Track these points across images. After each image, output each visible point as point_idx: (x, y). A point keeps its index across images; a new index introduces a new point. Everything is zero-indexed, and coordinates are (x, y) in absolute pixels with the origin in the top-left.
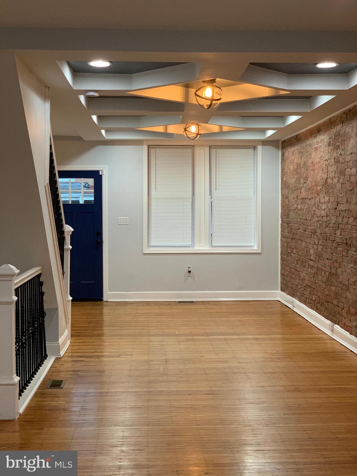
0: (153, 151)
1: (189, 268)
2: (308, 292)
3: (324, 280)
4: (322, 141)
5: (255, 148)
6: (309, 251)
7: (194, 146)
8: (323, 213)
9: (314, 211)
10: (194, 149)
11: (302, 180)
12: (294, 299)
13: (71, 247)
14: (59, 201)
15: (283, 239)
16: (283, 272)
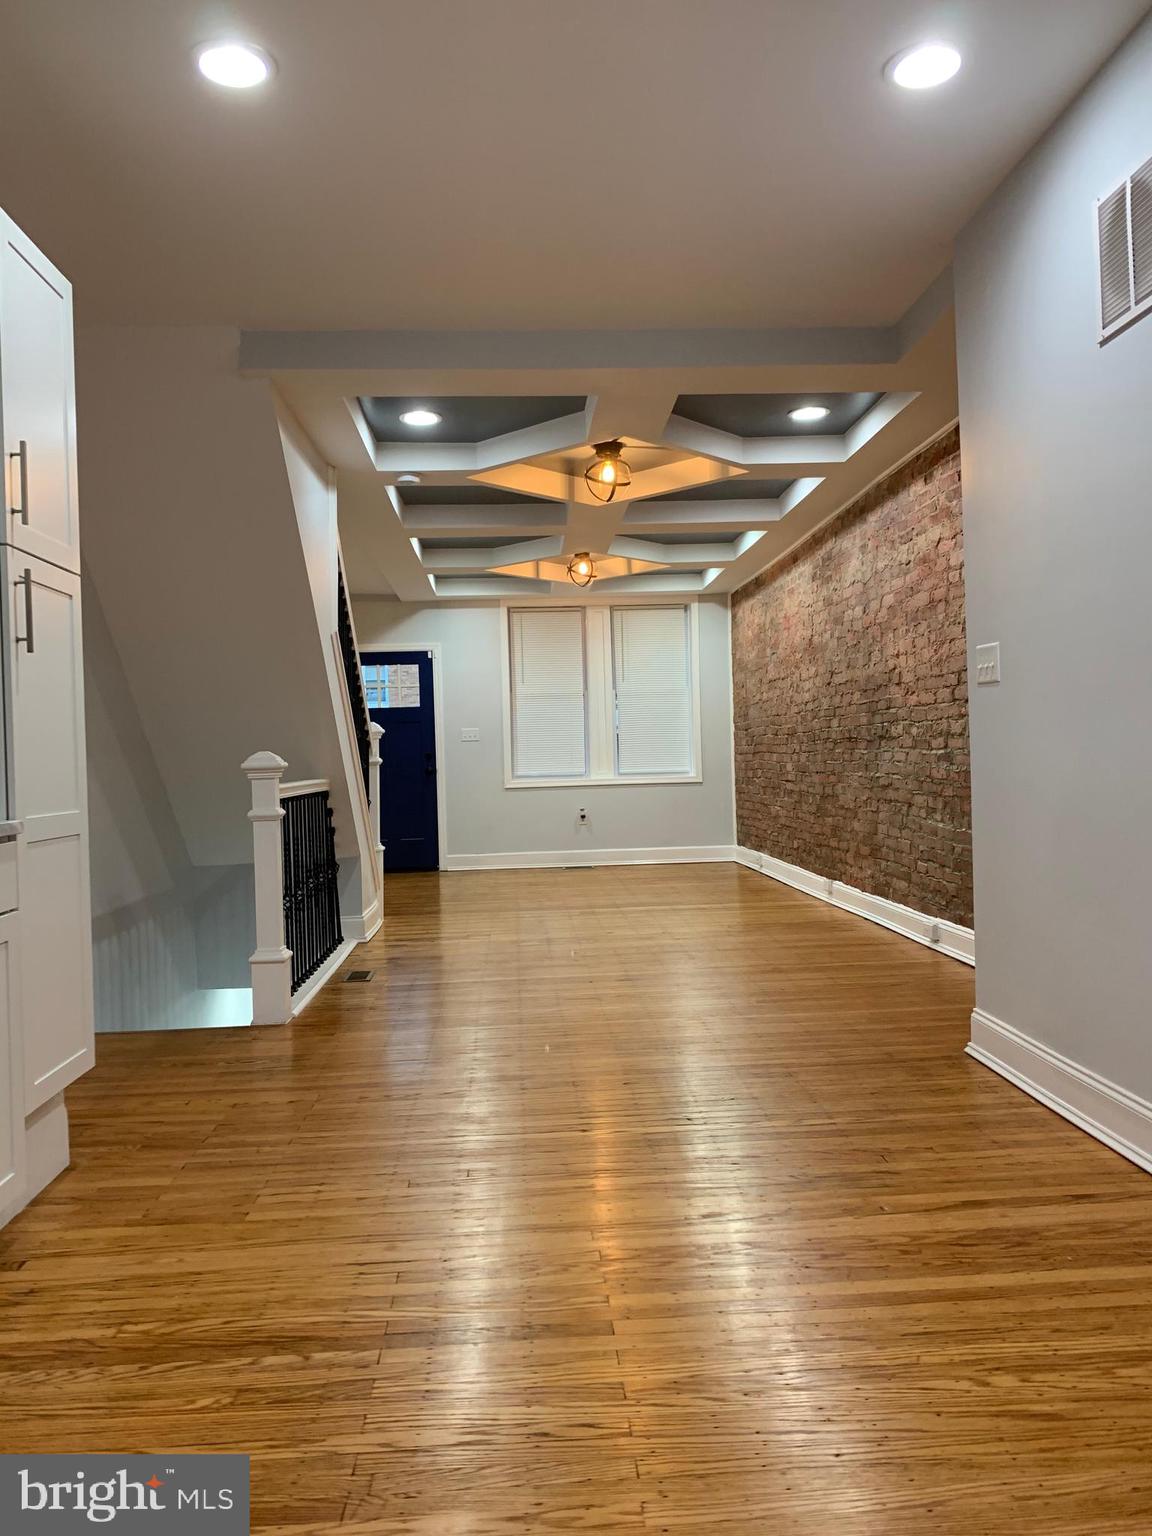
0: (515, 617)
1: (582, 810)
2: (785, 837)
3: (813, 809)
4: (801, 574)
5: (686, 608)
6: (785, 767)
7: (584, 608)
8: (807, 696)
9: (792, 697)
10: (585, 613)
11: (769, 651)
12: (762, 854)
13: (381, 760)
14: (363, 710)
15: (740, 757)
16: (739, 813)
